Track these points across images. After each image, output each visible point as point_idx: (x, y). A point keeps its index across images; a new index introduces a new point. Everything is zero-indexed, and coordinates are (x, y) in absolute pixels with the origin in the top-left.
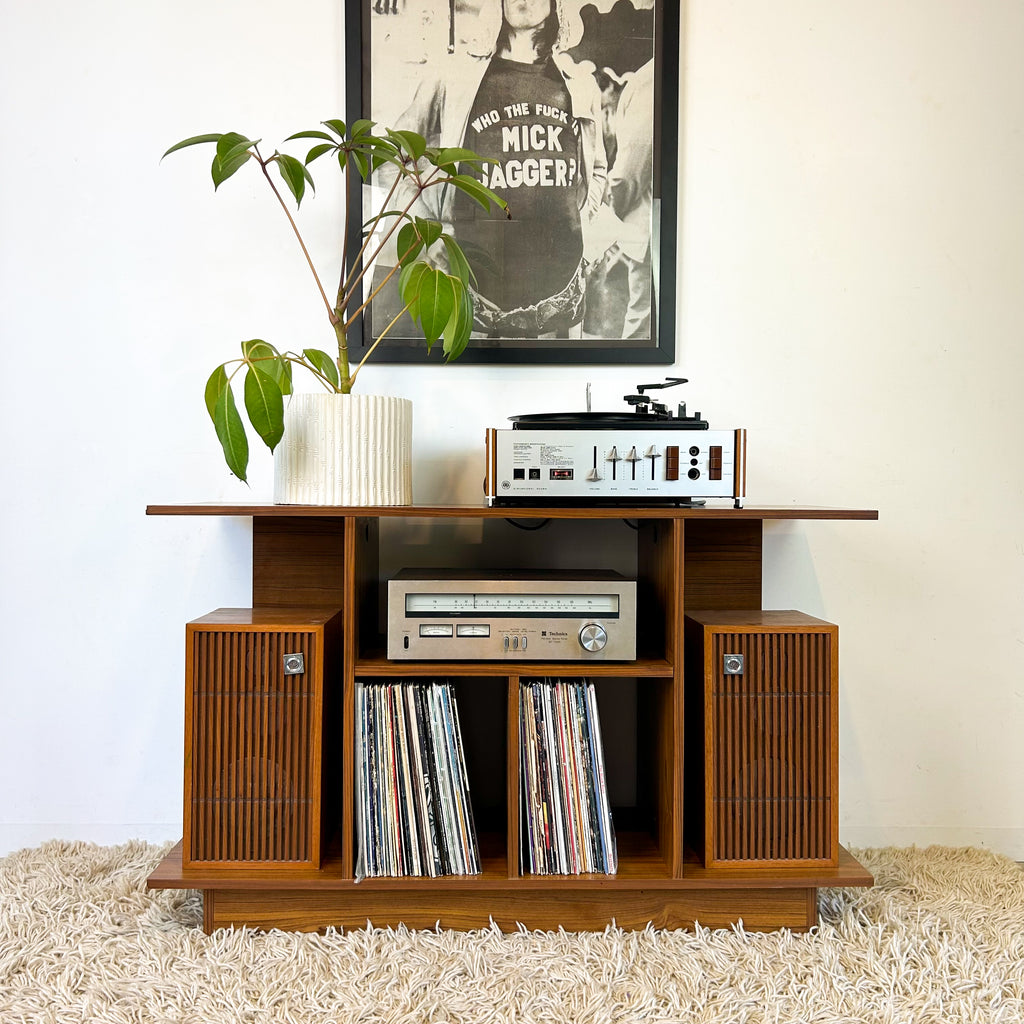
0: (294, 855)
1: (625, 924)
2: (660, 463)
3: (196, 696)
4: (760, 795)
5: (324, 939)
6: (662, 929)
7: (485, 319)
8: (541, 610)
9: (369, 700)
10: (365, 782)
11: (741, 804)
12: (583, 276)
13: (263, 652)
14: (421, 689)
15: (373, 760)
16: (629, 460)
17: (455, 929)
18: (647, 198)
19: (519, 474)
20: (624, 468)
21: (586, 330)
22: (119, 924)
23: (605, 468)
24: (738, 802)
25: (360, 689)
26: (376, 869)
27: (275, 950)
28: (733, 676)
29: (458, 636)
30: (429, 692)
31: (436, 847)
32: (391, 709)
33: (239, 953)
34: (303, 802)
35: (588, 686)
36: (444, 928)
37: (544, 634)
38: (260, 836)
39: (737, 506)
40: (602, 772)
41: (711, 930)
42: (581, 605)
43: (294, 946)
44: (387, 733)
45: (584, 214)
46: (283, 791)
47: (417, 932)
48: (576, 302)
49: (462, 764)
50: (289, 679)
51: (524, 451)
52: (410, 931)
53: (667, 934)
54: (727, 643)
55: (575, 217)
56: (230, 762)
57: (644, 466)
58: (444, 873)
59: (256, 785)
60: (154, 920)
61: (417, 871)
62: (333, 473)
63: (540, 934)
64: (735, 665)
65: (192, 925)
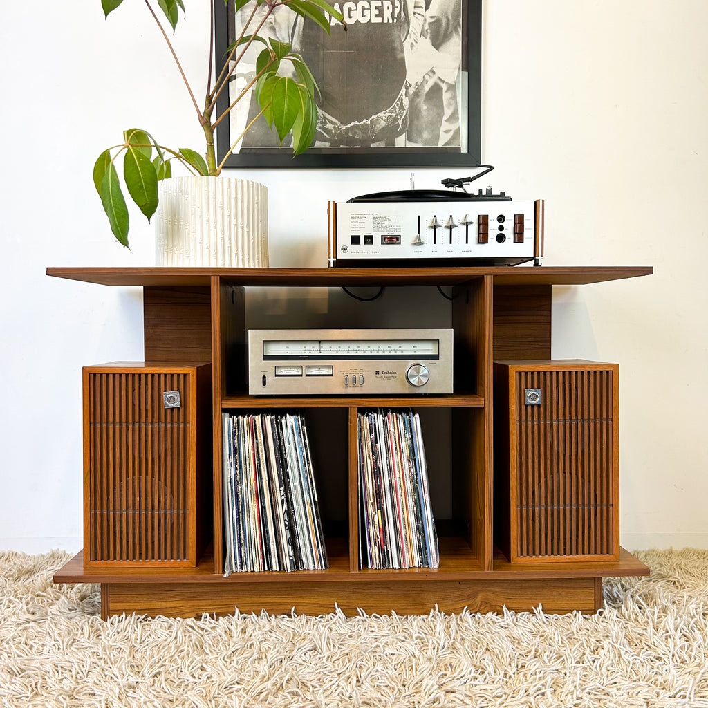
0: (175, 555)
1: (445, 609)
2: (473, 229)
3: (92, 427)
4: (555, 503)
5: (200, 623)
6: (476, 613)
7: (328, 131)
8: (374, 353)
9: (234, 428)
10: (232, 495)
11: (540, 510)
12: (406, 96)
13: (146, 390)
14: (277, 419)
15: (238, 477)
16: (447, 227)
17: (307, 614)
18: (457, 31)
19: (355, 240)
20: (443, 233)
21: (409, 139)
22: (33, 613)
23: (427, 234)
24: (537, 509)
25: (227, 419)
26: (242, 566)
27: (158, 632)
28: (533, 406)
29: (307, 375)
30: (283, 421)
31: (290, 547)
32: (252, 434)
33: (129, 635)
34: (182, 512)
35: (414, 415)
36: (298, 613)
37: (377, 373)
38: (147, 540)
39: (536, 264)
40: (426, 485)
41: (516, 613)
42: (408, 349)
43: (174, 629)
44: (249, 455)
45: (406, 45)
46: (165, 503)
47: (276, 617)
48: (401, 117)
49: (311, 479)
50: (169, 411)
51: (359, 221)
52: (270, 616)
53: (480, 617)
54: (528, 379)
55: (399, 48)
56: (121, 480)
57: (459, 232)
58: (298, 568)
59: (143, 498)
60: (62, 610)
61: (275, 567)
62: (202, 244)
63: (376, 617)
64: (534, 396)
65: (92, 614)
